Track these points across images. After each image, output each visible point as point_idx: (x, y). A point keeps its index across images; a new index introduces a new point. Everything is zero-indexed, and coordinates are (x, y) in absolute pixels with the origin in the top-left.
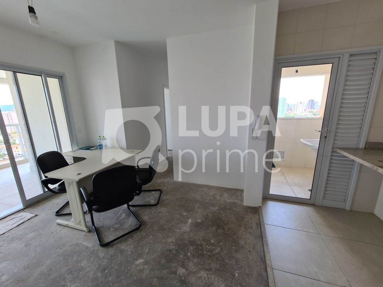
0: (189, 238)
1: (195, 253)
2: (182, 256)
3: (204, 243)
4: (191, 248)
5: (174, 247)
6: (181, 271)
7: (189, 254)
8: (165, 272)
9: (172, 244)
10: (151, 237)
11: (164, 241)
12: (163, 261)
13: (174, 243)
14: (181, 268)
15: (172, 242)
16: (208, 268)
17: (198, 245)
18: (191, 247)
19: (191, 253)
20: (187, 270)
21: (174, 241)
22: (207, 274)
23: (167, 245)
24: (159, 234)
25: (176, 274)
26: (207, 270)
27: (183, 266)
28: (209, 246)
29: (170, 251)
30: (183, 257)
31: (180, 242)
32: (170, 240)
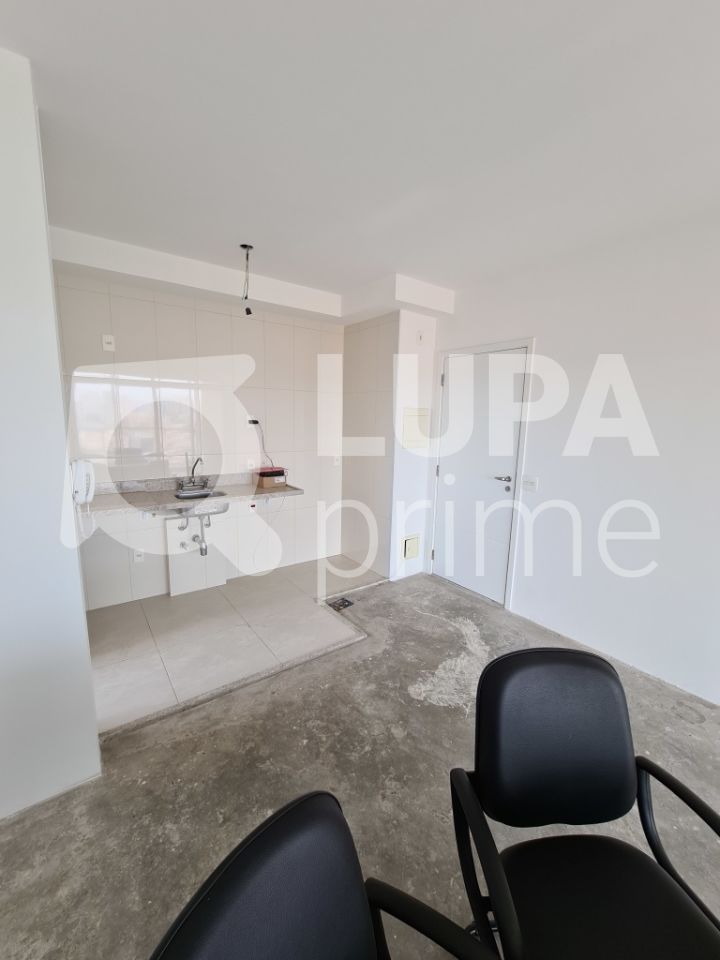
0: (340, 781)
1: (356, 744)
2: (383, 753)
3: (322, 750)
4: (354, 757)
5: (387, 783)
6: (398, 732)
7: (367, 748)
8: (425, 747)
9: (388, 793)
10: (433, 856)
11: (403, 816)
12: (422, 767)
13: (381, 791)
14: (396, 736)
15: (384, 797)
16: (355, 712)
17: (336, 753)
18: (352, 758)
19: (363, 748)
20: (388, 730)
21: (380, 797)
22: (363, 707)
23: (400, 796)
24: (408, 849)
25: (409, 734)
26: (358, 711)
27: (390, 738)
28: (320, 738)
29: (398, 779)
30: (381, 750)
31: (368, 784)
32: (387, 806)
